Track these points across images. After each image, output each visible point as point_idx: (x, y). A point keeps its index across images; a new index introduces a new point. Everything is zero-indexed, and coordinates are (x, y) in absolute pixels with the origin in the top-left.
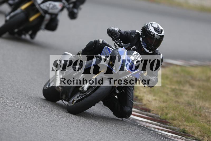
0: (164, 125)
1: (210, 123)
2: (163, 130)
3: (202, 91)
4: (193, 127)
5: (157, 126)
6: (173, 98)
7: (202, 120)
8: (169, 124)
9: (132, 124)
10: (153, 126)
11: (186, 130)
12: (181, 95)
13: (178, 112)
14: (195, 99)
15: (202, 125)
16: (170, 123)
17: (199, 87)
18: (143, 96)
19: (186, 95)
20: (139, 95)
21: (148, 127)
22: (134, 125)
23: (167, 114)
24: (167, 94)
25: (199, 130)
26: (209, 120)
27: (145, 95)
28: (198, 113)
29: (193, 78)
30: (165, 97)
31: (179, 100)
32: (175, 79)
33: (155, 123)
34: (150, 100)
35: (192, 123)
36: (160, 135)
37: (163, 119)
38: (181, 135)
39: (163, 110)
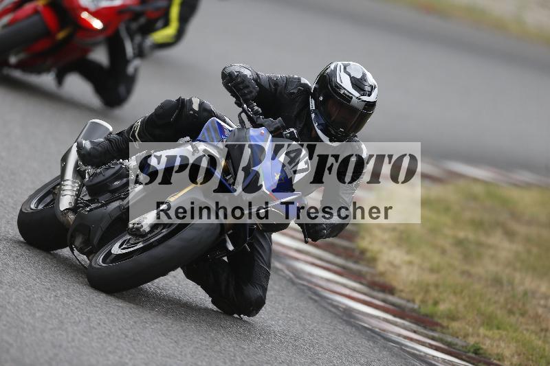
0: (425, 332)
1: (548, 334)
2: (423, 344)
3: (535, 250)
4: (501, 342)
5: (409, 330)
6: (456, 263)
7: (525, 327)
8: (439, 328)
9: (344, 320)
10: (398, 330)
11: (482, 349)
12: (480, 256)
13: (467, 299)
14: (515, 269)
15: (525, 339)
16: (442, 327)
17: (528, 240)
18: (380, 252)
19: (493, 257)
20: (370, 247)
21: (384, 331)
22: (348, 323)
23: (436, 303)
24: (443, 252)
25: (517, 352)
26: (544, 326)
27: (385, 250)
28: (518, 306)
29: (515, 216)
30: (436, 259)
31: (473, 270)
32: (468, 215)
33: (403, 324)
34: (397, 262)
35: (500, 331)
36: (414, 355)
37: (427, 315)
38: (468, 360)
39: (427, 291)
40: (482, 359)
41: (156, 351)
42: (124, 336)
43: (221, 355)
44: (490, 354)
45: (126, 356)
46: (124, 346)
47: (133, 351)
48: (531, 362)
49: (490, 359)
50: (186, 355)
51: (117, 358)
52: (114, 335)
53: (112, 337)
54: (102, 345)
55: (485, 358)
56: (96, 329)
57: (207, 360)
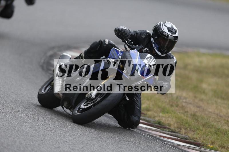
1: (188, 114)
4: (169, 118)
7: (178, 111)
13: (153, 102)
15: (179, 116)
25: (176, 122)
26: (186, 110)
28: (174, 103)
35: (168, 114)
40: (162, 126)
41: (28, 135)
42: (14, 130)
43: (55, 134)
44: (165, 124)
45: (16, 138)
46: (15, 134)
47: (18, 135)
48: (182, 126)
49: (165, 126)
50: (40, 135)
51: (12, 139)
52: (10, 130)
53: (9, 130)
54: (6, 134)
55: (163, 125)
56: (2, 128)
57: (49, 136)
